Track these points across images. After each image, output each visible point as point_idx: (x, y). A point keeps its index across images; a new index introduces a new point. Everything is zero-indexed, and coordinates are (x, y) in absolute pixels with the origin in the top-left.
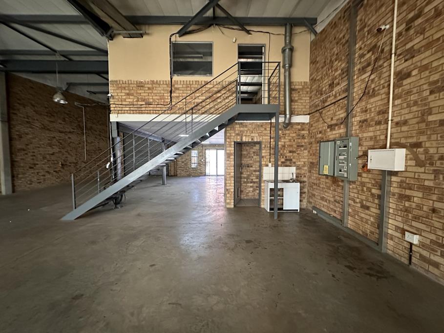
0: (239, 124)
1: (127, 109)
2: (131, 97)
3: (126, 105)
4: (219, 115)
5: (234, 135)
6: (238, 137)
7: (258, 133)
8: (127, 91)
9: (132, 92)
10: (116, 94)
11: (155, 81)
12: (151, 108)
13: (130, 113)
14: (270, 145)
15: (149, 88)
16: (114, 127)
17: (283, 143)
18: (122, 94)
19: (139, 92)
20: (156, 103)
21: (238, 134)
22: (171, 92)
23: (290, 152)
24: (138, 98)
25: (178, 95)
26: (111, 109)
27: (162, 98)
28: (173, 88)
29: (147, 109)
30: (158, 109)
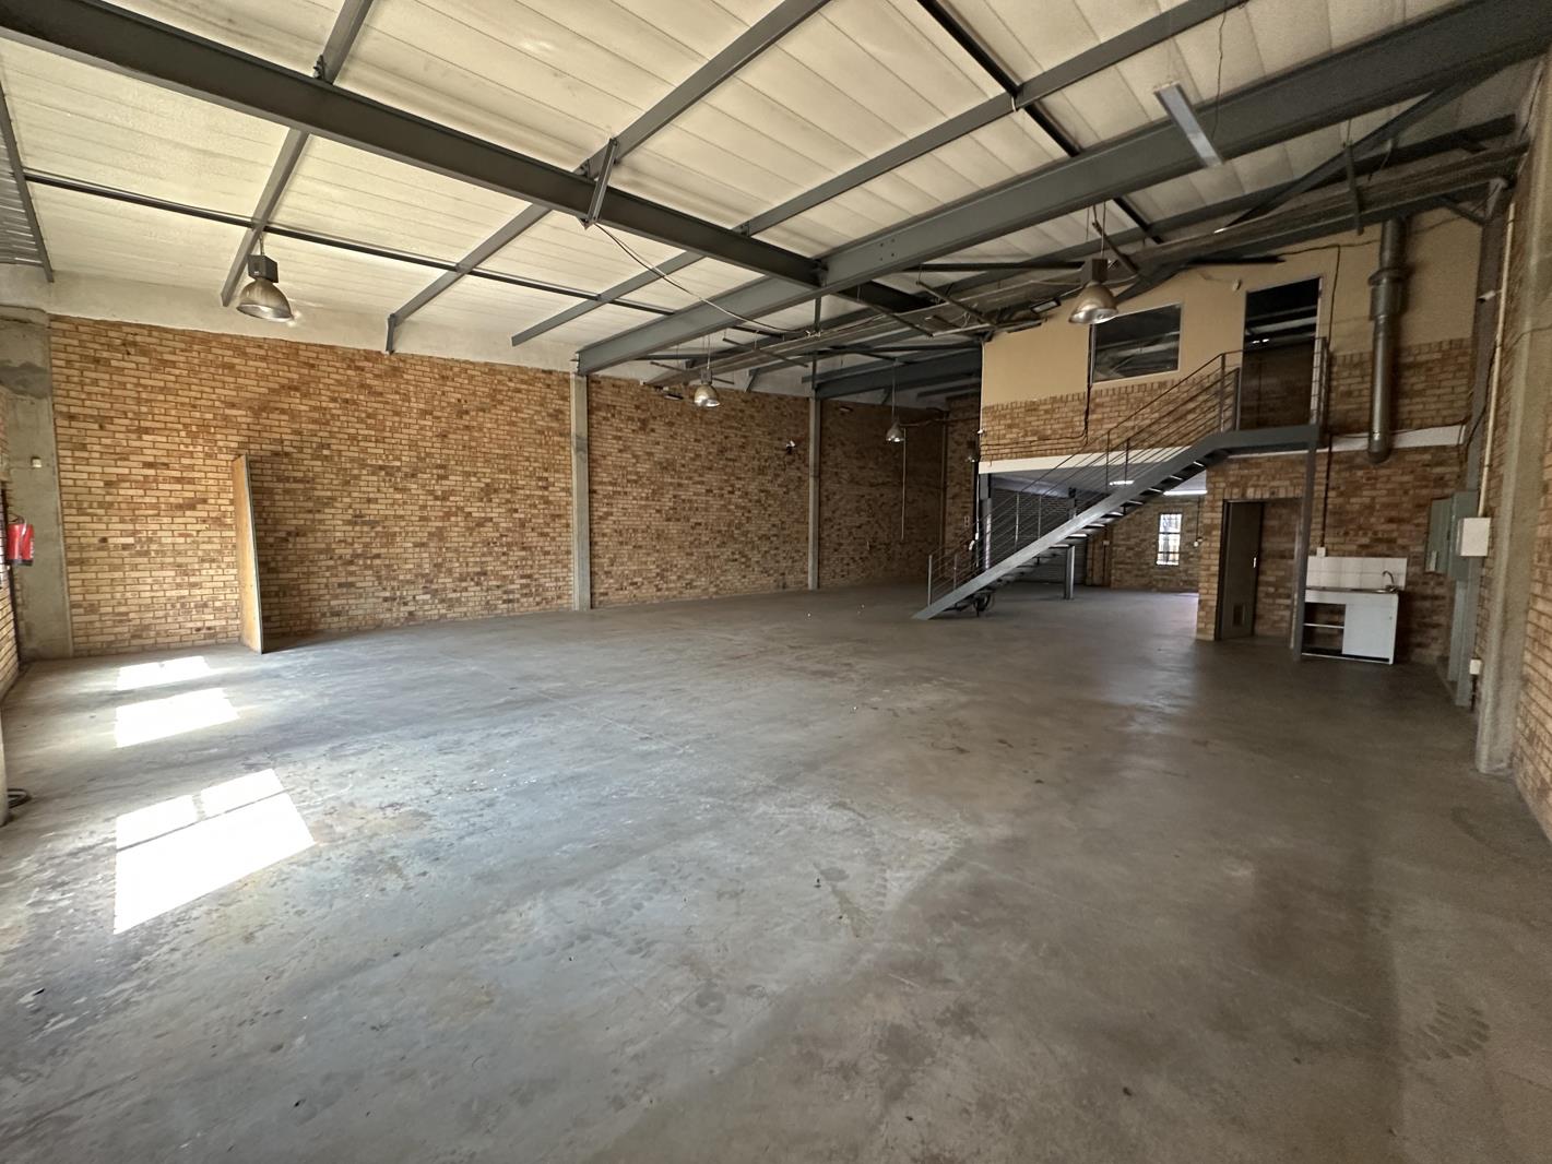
0: (1238, 461)
1: (1007, 451)
2: (1014, 430)
3: (1005, 445)
4: (1188, 447)
5: (1223, 485)
6: (1236, 490)
7: (1291, 479)
8: (1009, 422)
9: (1017, 421)
10: (990, 428)
11: (1059, 397)
12: (1048, 445)
13: (1011, 458)
14: (1326, 505)
15: (1046, 412)
16: (985, 482)
17: (1367, 500)
18: (1000, 428)
19: (1028, 419)
20: (1058, 436)
21: (1233, 485)
22: (1087, 413)
23: (1391, 520)
24: (1026, 431)
25: (1100, 416)
26: (982, 453)
27: (1070, 424)
28: (1092, 406)
29: (1040, 448)
30: (1060, 446)
